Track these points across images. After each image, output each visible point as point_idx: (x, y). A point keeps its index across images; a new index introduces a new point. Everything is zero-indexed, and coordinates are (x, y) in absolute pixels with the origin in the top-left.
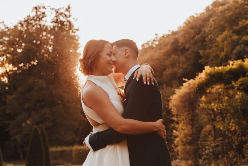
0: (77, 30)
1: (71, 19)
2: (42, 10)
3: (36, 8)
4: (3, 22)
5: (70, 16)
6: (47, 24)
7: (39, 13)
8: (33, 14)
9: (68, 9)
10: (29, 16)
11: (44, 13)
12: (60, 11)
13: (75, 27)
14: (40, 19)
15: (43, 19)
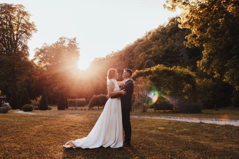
0: (79, 48)
1: (76, 44)
2: (64, 40)
3: (61, 38)
4: (46, 44)
5: (75, 43)
6: (65, 46)
7: (62, 41)
8: (59, 41)
9: (75, 39)
10: (58, 42)
11: (64, 41)
12: (71, 40)
13: (78, 47)
14: (63, 44)
15: (64, 43)
